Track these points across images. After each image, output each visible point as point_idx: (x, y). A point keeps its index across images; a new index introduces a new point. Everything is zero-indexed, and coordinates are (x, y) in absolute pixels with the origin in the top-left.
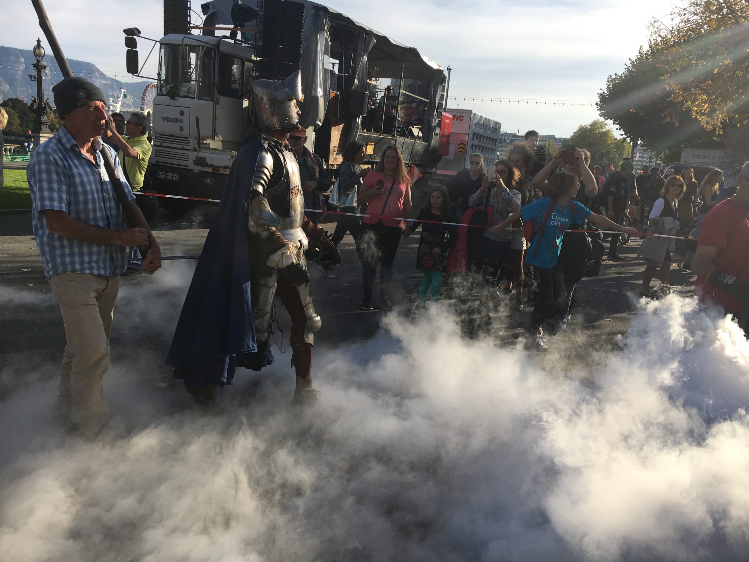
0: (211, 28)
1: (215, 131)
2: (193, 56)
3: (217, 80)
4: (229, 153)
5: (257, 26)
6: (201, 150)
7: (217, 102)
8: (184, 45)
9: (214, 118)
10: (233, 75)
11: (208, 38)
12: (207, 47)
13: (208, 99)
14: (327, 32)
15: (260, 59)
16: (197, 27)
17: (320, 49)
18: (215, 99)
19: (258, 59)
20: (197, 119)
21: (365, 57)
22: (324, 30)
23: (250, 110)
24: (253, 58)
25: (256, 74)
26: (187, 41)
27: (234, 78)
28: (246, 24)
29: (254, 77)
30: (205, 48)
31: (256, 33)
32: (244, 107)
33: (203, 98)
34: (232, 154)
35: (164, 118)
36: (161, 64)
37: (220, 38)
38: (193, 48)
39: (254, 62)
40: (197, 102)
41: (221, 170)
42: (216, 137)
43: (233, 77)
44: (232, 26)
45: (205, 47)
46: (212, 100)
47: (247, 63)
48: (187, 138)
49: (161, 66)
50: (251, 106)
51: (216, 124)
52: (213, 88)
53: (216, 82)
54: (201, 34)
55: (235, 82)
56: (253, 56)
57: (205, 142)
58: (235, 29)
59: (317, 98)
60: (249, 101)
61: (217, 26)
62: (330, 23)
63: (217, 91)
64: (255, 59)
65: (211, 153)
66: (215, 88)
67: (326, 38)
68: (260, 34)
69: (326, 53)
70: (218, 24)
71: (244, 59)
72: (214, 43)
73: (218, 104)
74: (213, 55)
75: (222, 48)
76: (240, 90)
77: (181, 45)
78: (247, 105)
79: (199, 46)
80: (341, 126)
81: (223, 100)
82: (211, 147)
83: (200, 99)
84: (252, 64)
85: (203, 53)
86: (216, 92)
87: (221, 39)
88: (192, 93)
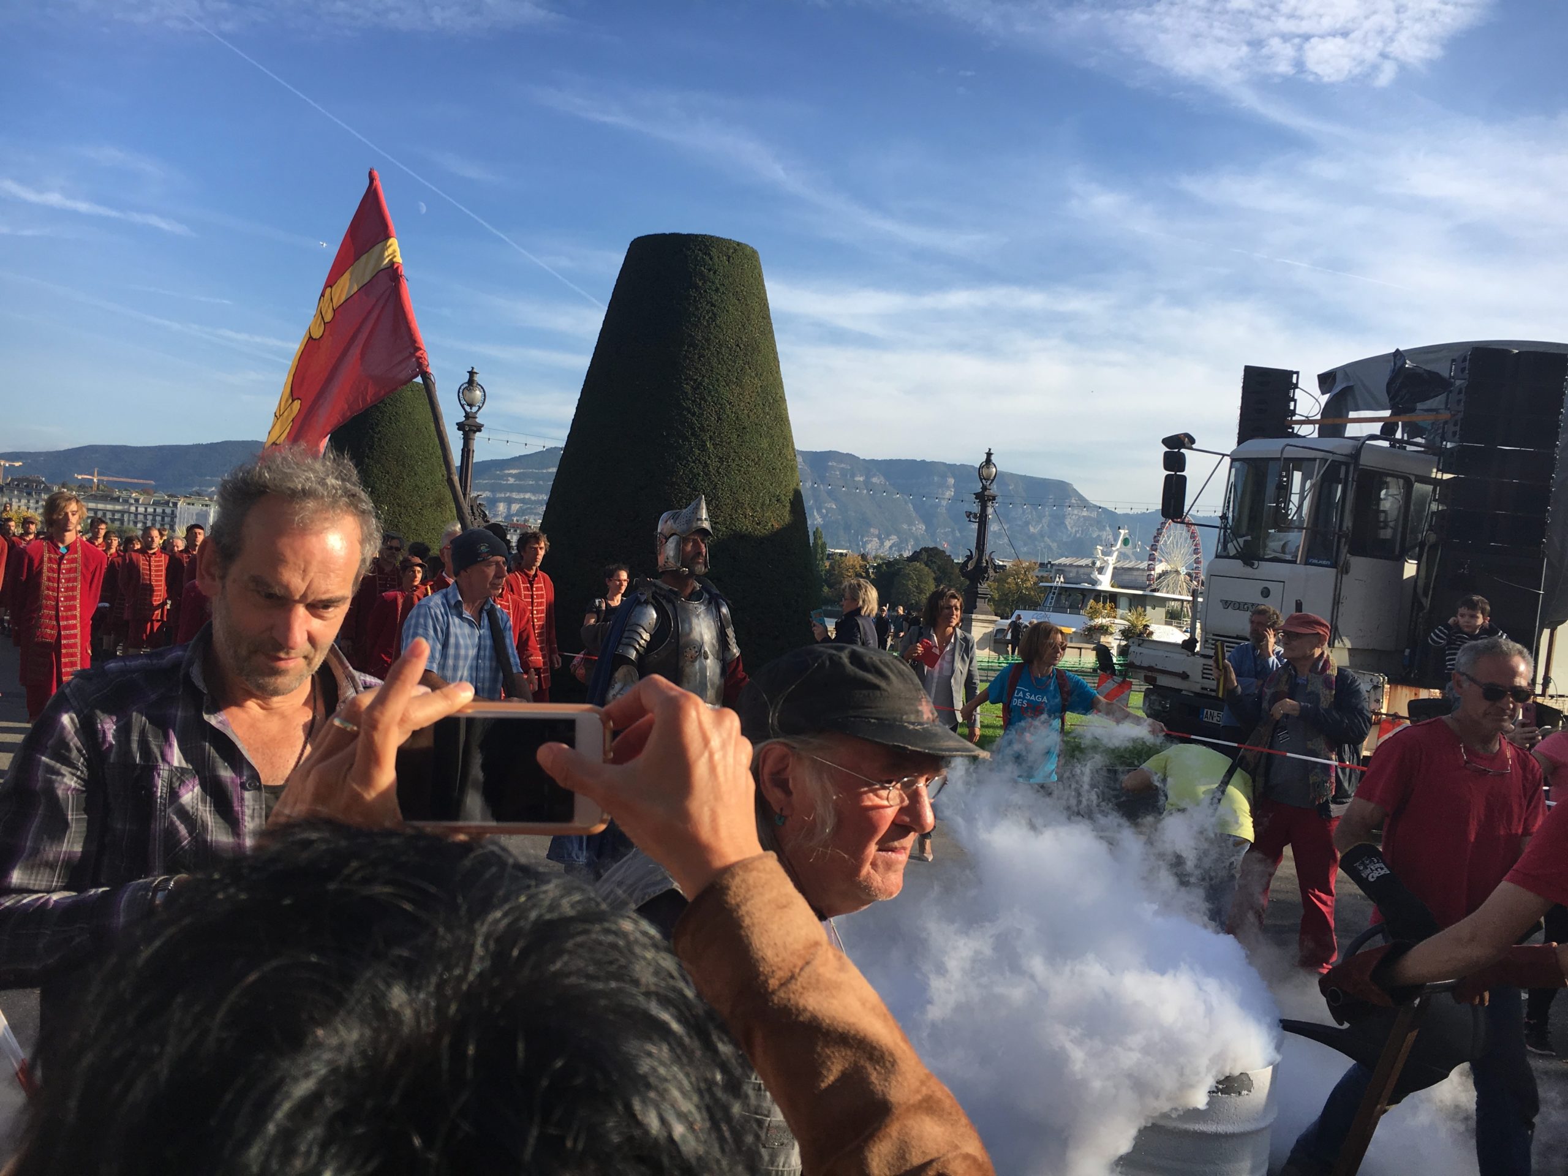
2: (1297, 477)
3: (1348, 523)
7: (1345, 570)
8: (1283, 459)
9: (1337, 601)
10: (1383, 512)
11: (1331, 443)
12: (1332, 461)
13: (1324, 562)
15: (1451, 476)
16: (1308, 421)
18: (1341, 563)
23: (1421, 583)
24: (1434, 476)
25: (1440, 508)
26: (1290, 453)
27: (1386, 517)
30: (1327, 463)
31: (1446, 421)
32: (1406, 576)
33: (1315, 561)
35: (1227, 601)
36: (1229, 498)
37: (1361, 442)
38: (1298, 463)
39: (1436, 482)
40: (1300, 569)
43: (1383, 515)
44: (1387, 413)
45: (1326, 460)
46: (1334, 565)
47: (1417, 485)
49: (1228, 503)
51: (1339, 614)
52: (1339, 542)
53: (1345, 529)
54: (1316, 435)
55: (1386, 525)
56: (1435, 470)
58: (1394, 419)
60: (1418, 565)
63: (1347, 547)
64: (1439, 476)
66: (1344, 540)
68: (1455, 425)
70: (1357, 409)
71: (1413, 478)
72: (1347, 451)
73: (1347, 572)
75: (1365, 460)
76: (1398, 540)
77: (1278, 459)
78: (1414, 572)
79: (1315, 459)
81: (1359, 565)
83: (1307, 563)
84: (1430, 488)
85: (1322, 472)
86: (1344, 550)
87: (1364, 443)
88: (1290, 553)
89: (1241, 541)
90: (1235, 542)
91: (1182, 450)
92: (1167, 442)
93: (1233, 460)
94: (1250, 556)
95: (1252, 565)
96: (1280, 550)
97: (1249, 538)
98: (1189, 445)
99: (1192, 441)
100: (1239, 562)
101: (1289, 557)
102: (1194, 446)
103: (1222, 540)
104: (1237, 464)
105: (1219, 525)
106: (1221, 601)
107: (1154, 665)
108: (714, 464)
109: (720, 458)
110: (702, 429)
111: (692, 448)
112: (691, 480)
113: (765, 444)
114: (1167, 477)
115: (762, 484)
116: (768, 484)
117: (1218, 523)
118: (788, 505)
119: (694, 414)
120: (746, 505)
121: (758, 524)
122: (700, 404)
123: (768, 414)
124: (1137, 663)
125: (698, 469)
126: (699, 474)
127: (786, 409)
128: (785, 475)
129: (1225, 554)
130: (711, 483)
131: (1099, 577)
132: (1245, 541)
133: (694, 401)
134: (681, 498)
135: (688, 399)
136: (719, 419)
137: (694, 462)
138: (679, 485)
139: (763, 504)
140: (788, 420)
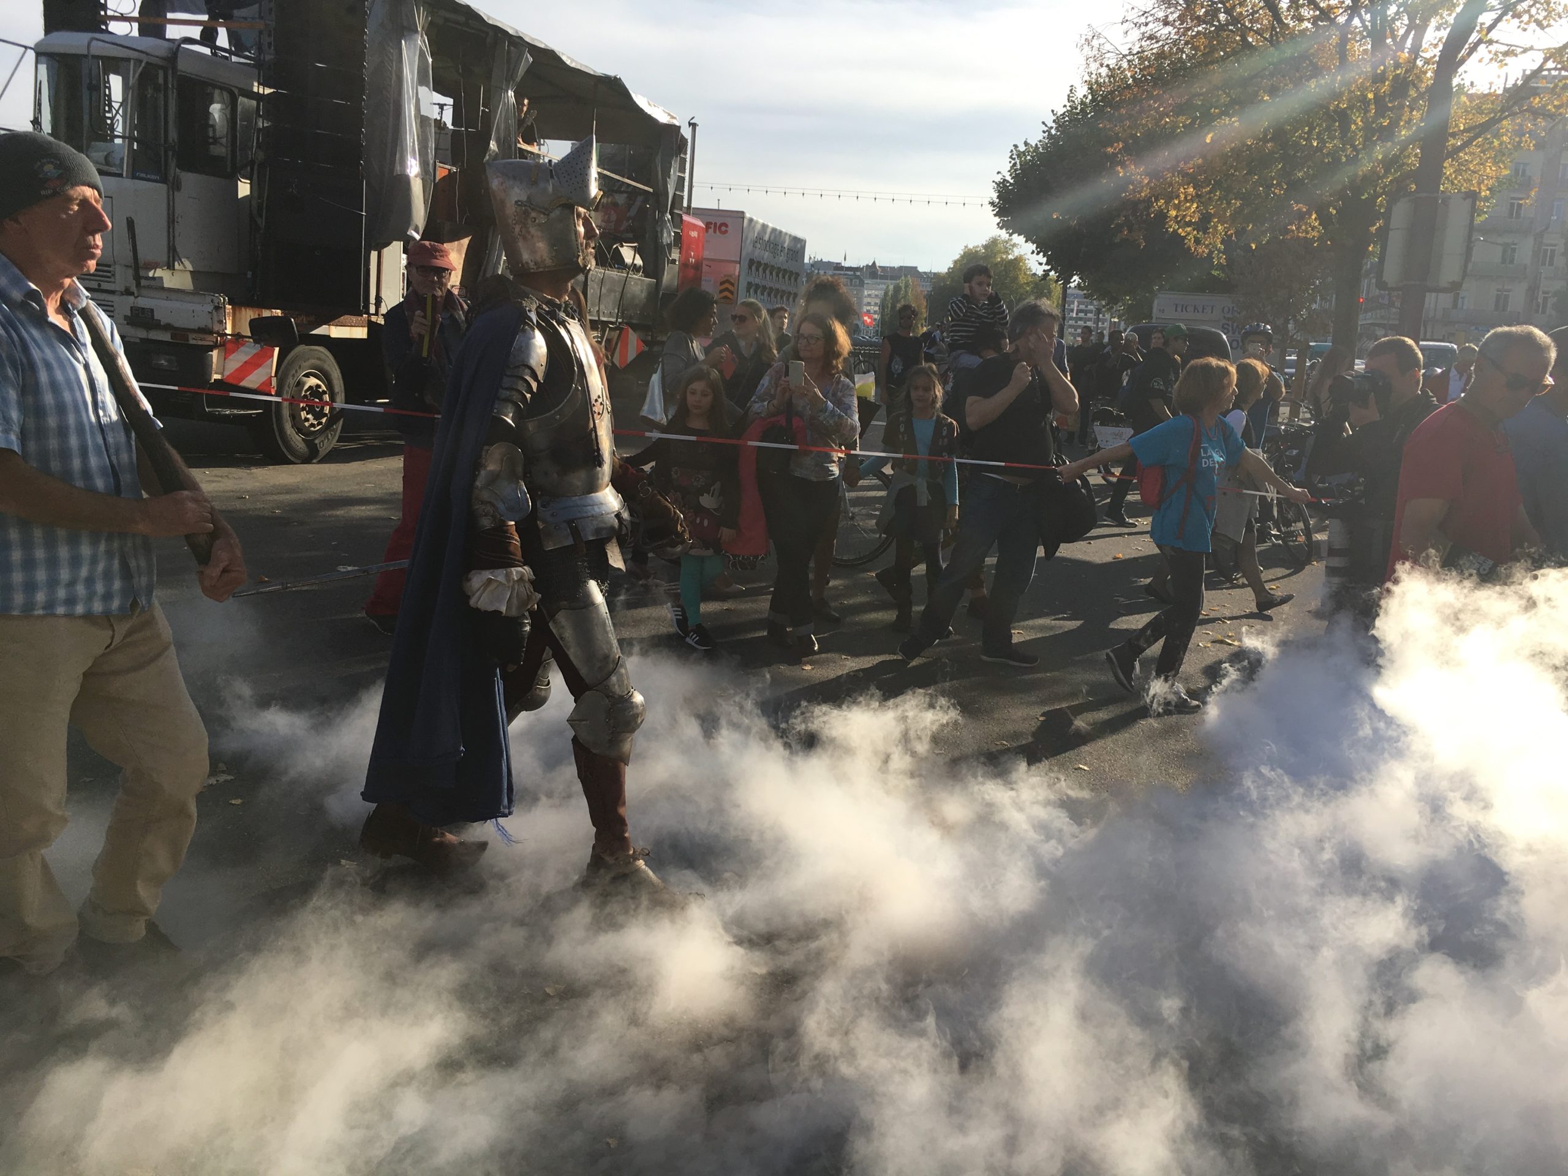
0: (159, 20)
1: (175, 250)
2: (116, 82)
3: (173, 135)
4: (208, 299)
5: (261, 18)
6: (144, 292)
7: (175, 186)
8: (94, 57)
9: (171, 221)
10: (213, 126)
11: (150, 43)
12: (147, 63)
13: (153, 177)
14: (422, 36)
15: (272, 90)
16: (123, 18)
17: (409, 72)
18: (171, 179)
19: (268, 91)
20: (130, 224)
21: (511, 93)
22: (416, 31)
23: (254, 203)
24: (255, 89)
25: (265, 125)
26: (98, 48)
27: (214, 131)
28: (236, 13)
29: (259, 130)
30: (143, 64)
31: (261, 32)
32: (240, 196)
33: (143, 175)
34: (216, 301)
36: (40, 99)
37: (177, 43)
38: (114, 64)
39: (258, 97)
40: (128, 183)
41: (191, 336)
42: (176, 263)
43: (211, 130)
44: (205, 18)
45: (141, 61)
46: (164, 180)
47: (242, 100)
48: (109, 266)
49: (40, 105)
50: (256, 194)
51: (177, 234)
52: (166, 152)
53: (171, 140)
54: (135, 33)
55: (216, 141)
56: (256, 84)
57: (151, 274)
58: (213, 24)
59: (405, 181)
60: (250, 184)
61: (170, 16)
62: (427, 17)
63: (175, 161)
64: (261, 91)
65: (167, 299)
66: (170, 153)
67: (421, 50)
68: (270, 35)
69: (422, 81)
70: (173, 11)
71: (236, 92)
72: (163, 53)
73: (179, 189)
74: (161, 81)
75: (183, 65)
76: (229, 157)
77: (85, 56)
78: (248, 192)
79: (128, 60)
80: (466, 242)
81: (190, 180)
82: (166, 285)
83: (134, 177)
84: (254, 103)
85: (137, 75)
86: (173, 164)
87: (179, 46)
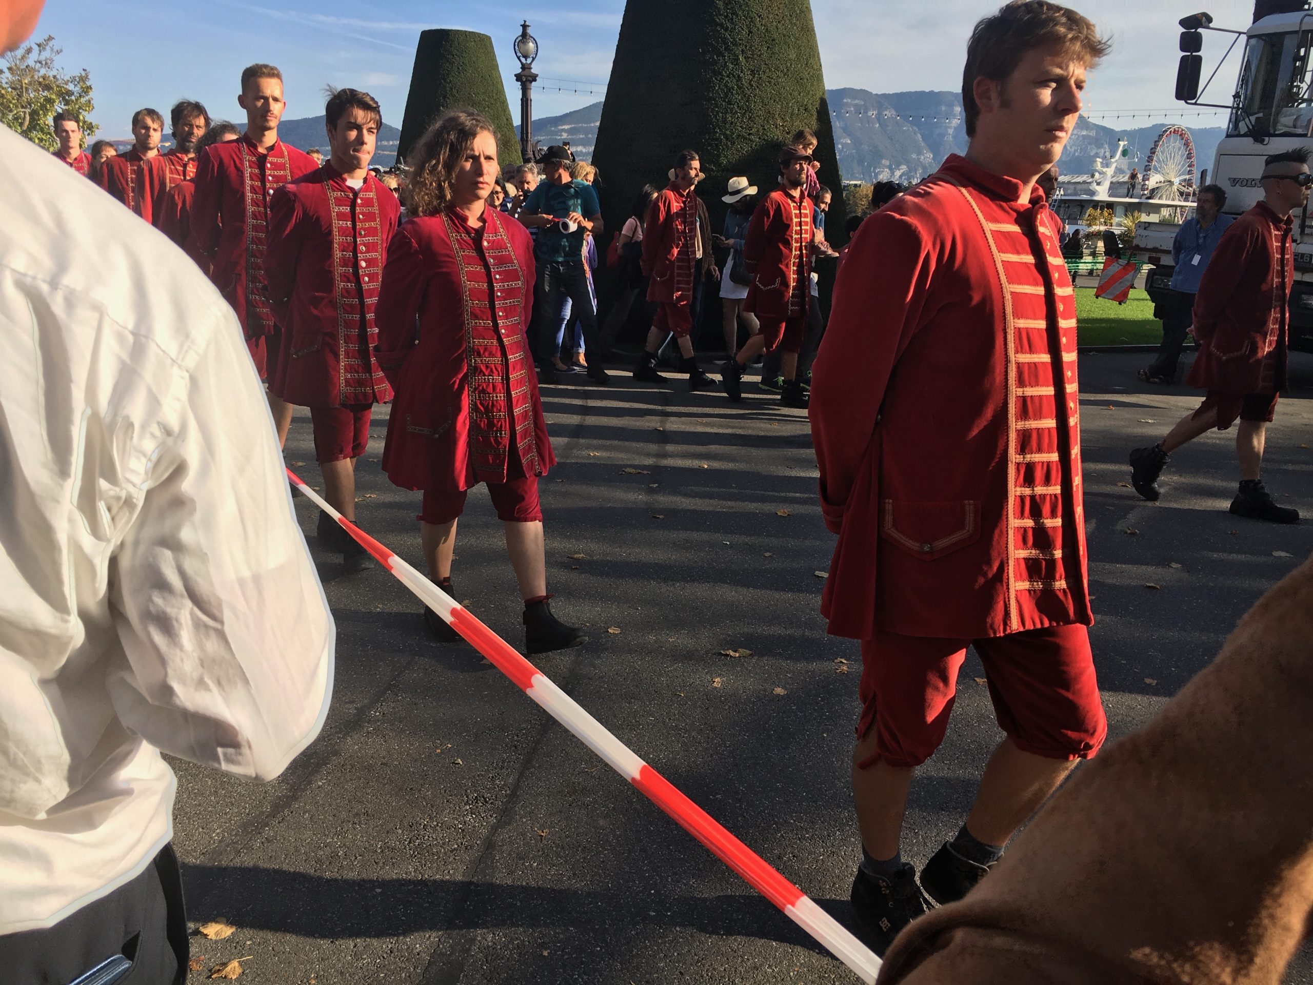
35: (1235, 179)
88: (1301, 127)
89: (1253, 119)
90: (1247, 120)
91: (1200, 30)
92: (1184, 22)
93: (1250, 37)
94: (1260, 133)
95: (1262, 142)
96: (1291, 124)
97: (1261, 115)
98: (1207, 24)
99: (1210, 20)
100: (1251, 139)
101: (1299, 131)
102: (1211, 25)
103: (1233, 120)
104: (1253, 41)
105: (1231, 105)
106: (1229, 179)
107: (1158, 246)
108: (746, 77)
109: (752, 71)
110: (735, 44)
111: (726, 63)
112: (726, 95)
113: (793, 56)
114: (1183, 58)
115: (791, 94)
116: (796, 94)
117: (1230, 102)
118: (815, 114)
119: (726, 29)
120: (777, 116)
121: (788, 133)
122: (732, 19)
123: (796, 25)
124: (1142, 245)
125: (732, 83)
126: (733, 88)
127: (811, 20)
128: (812, 85)
129: (1236, 132)
130: (745, 96)
131: (1098, 188)
132: (1257, 118)
133: (726, 17)
134: (717, 112)
135: (721, 15)
136: (750, 32)
137: (728, 76)
138: (715, 100)
139: (792, 114)
140: (814, 30)
